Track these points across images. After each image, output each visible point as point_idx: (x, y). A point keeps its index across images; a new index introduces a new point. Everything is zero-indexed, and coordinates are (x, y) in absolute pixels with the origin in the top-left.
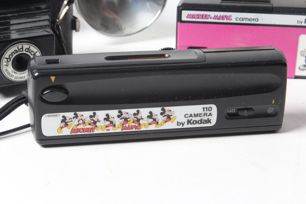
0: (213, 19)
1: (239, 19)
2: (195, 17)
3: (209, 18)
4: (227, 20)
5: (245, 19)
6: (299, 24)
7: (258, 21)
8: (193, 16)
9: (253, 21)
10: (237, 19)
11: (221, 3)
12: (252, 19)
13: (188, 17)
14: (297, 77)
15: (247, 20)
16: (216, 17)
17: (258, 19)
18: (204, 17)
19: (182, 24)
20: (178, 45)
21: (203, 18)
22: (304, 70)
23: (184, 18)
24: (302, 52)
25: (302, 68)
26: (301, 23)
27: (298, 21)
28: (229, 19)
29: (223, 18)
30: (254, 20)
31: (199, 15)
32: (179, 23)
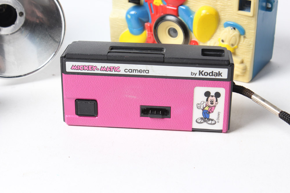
0: (100, 70)
1: (128, 71)
2: (80, 69)
3: (96, 69)
4: (115, 71)
5: (135, 71)
6: (194, 76)
7: (148, 73)
8: (78, 68)
9: (144, 73)
10: (126, 71)
11: (109, 52)
12: (142, 71)
13: (72, 68)
14: (194, 130)
15: (137, 71)
16: (103, 68)
17: (148, 71)
18: (90, 68)
19: (67, 75)
20: (65, 97)
21: (89, 70)
22: (202, 123)
23: (68, 69)
24: (198, 104)
25: (199, 121)
26: (196, 75)
27: (192, 73)
28: (117, 70)
29: (111, 69)
30: (145, 71)
31: (85, 66)
32: (63, 74)
